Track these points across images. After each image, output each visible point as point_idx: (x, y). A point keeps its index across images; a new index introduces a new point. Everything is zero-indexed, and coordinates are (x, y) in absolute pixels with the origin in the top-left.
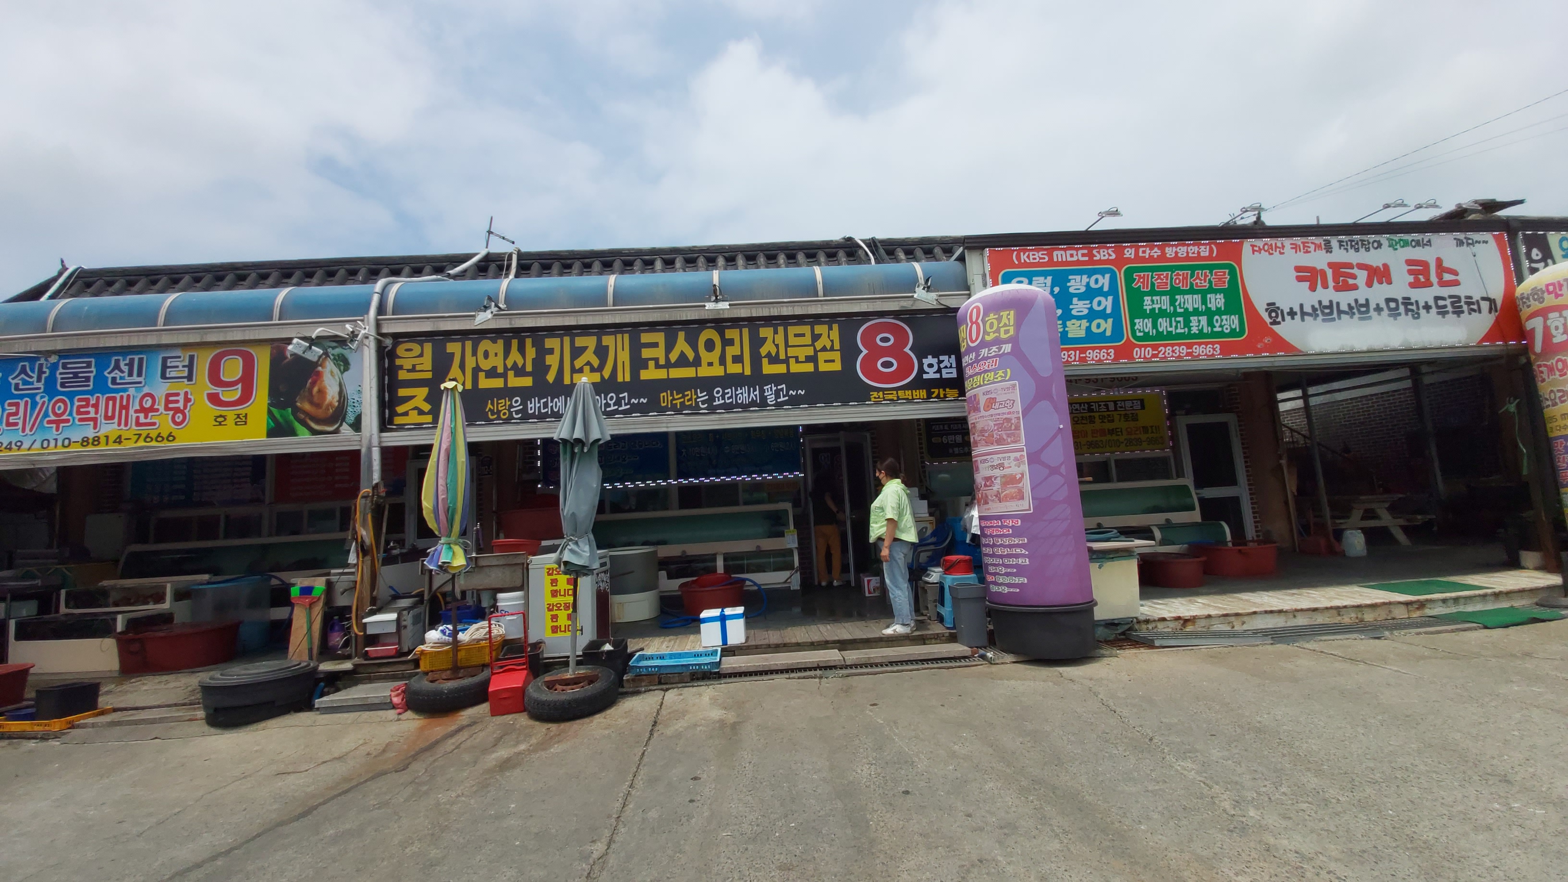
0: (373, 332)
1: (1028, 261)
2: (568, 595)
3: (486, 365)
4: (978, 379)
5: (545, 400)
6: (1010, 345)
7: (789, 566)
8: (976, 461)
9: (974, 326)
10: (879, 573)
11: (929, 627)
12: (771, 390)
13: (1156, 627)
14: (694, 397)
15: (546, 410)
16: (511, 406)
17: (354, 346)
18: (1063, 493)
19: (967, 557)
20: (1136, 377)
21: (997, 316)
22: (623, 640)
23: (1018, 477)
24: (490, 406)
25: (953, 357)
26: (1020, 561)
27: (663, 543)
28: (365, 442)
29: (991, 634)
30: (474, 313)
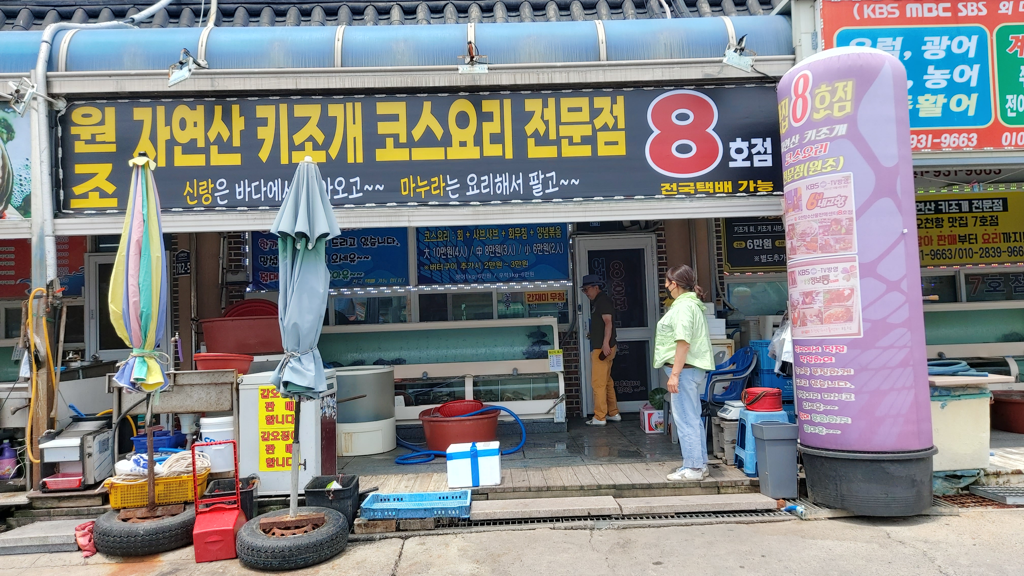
0: (42, 92)
1: (873, 16)
2: (287, 422)
3: (183, 137)
4: (801, 169)
5: (257, 183)
6: (846, 125)
7: (552, 395)
8: (793, 272)
9: (800, 101)
10: (664, 406)
11: (724, 472)
12: (538, 179)
13: (1008, 481)
14: (443, 185)
15: (259, 196)
16: (215, 190)
17: (20, 108)
18: (904, 314)
19: (775, 390)
20: (1000, 170)
21: (830, 88)
22: (354, 477)
23: (847, 292)
24: (188, 188)
25: (769, 140)
26: (844, 396)
27: (399, 362)
28: (36, 230)
29: (802, 483)
30: (166, 71)
